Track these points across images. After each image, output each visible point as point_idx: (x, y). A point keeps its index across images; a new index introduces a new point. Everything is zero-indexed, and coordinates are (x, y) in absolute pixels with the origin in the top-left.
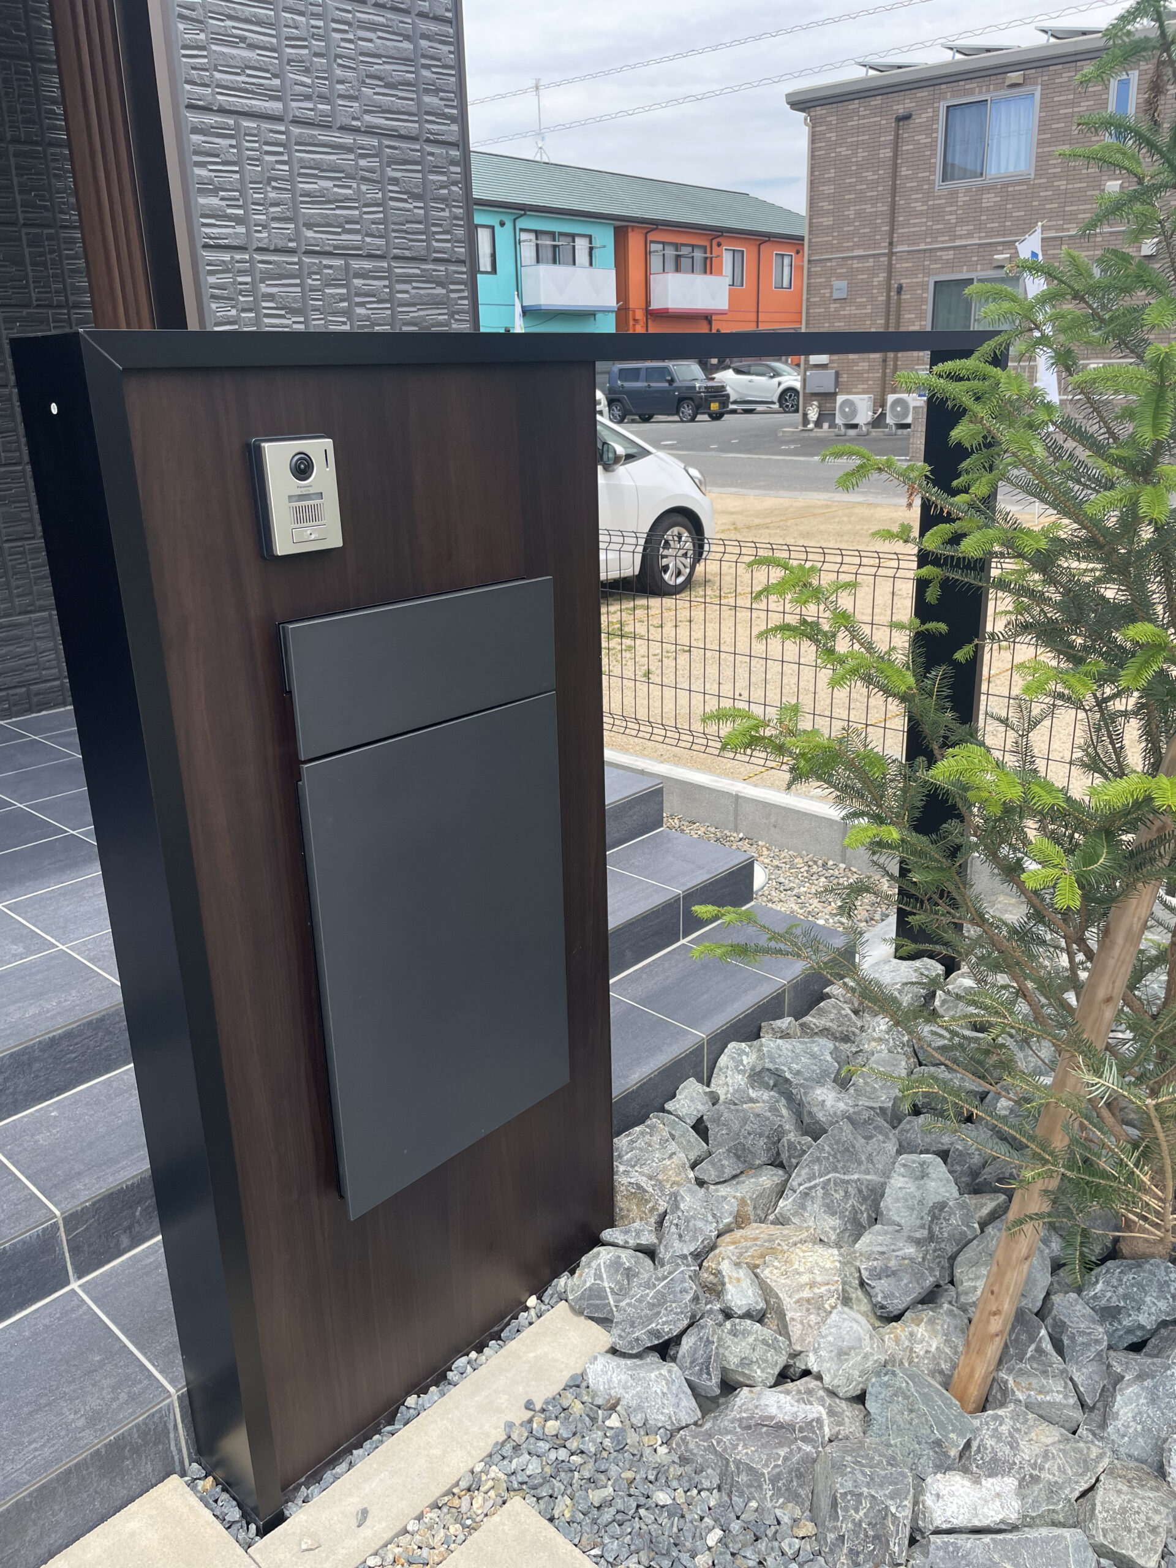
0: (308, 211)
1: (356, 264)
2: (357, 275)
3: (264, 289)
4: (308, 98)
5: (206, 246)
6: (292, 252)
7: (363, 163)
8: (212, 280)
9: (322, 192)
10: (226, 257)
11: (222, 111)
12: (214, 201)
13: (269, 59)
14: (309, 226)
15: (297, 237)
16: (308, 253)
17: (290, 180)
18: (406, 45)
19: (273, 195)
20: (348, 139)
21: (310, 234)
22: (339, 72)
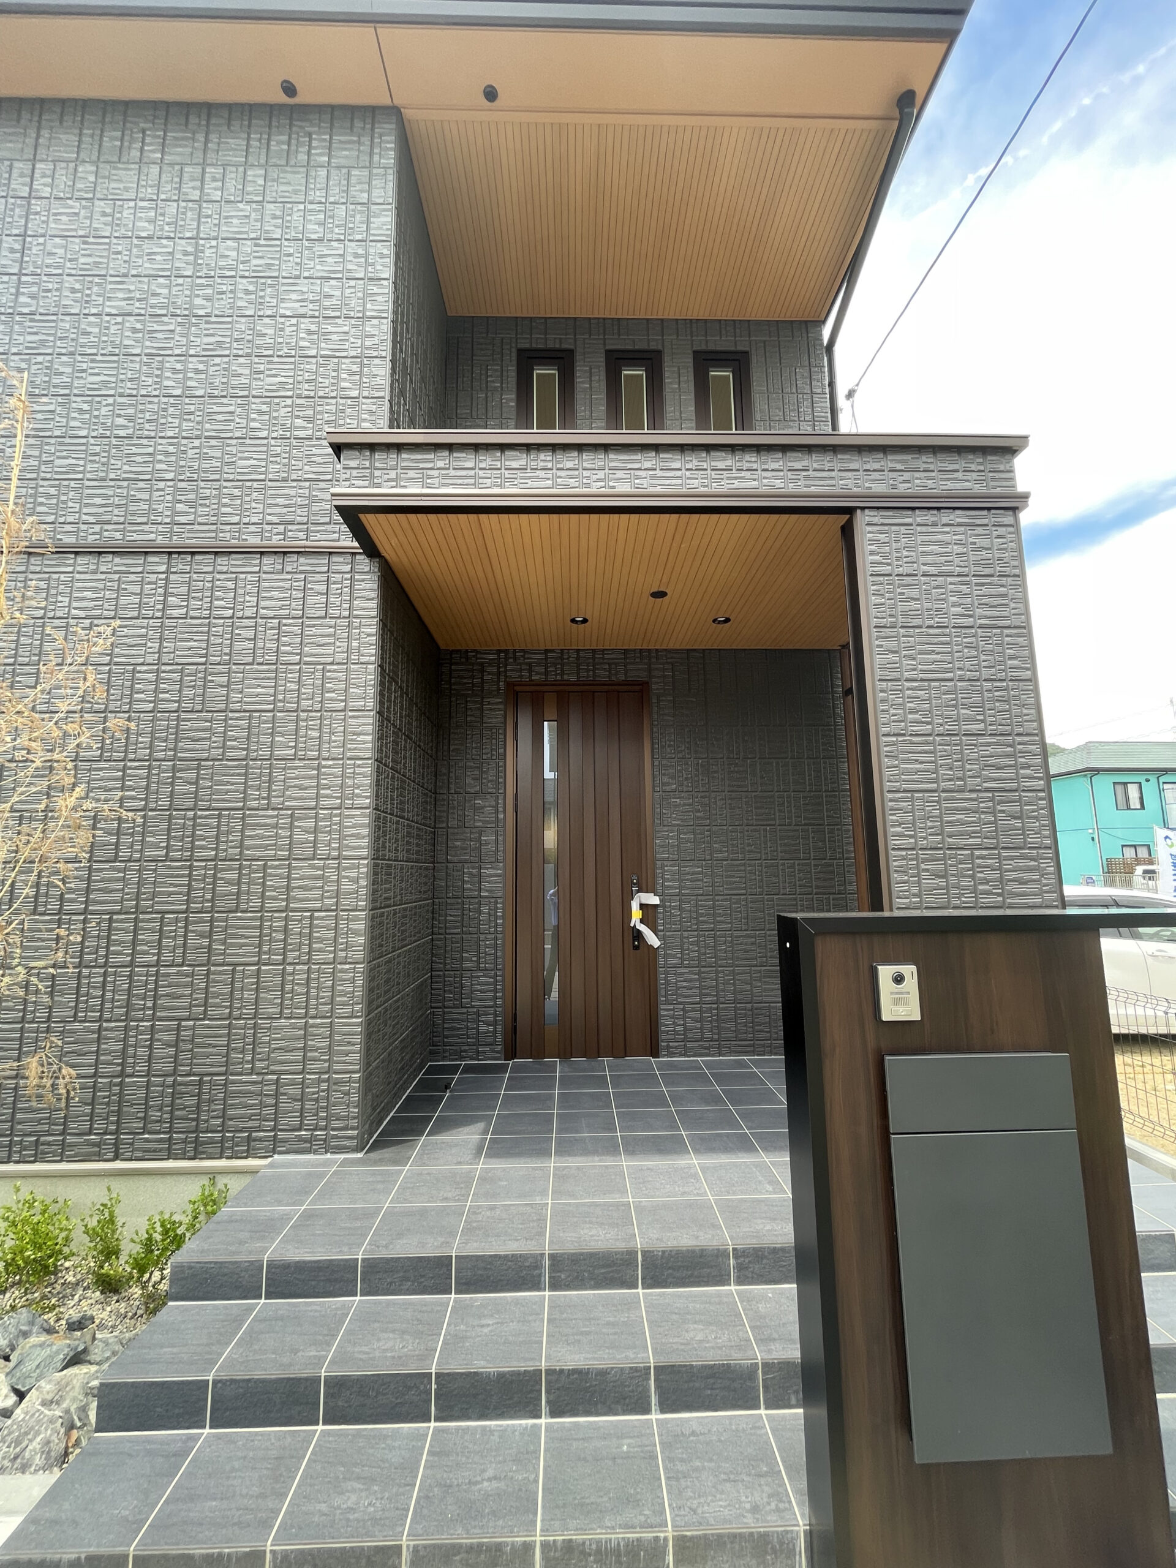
0: (948, 829)
1: (977, 853)
2: (978, 858)
3: (923, 866)
4: (950, 780)
5: (893, 849)
6: (940, 849)
7: (982, 805)
8: (895, 864)
9: (958, 821)
10: (904, 853)
11: (905, 791)
12: (899, 829)
13: (932, 766)
14: (950, 836)
15: (943, 841)
16: (949, 849)
17: (940, 816)
18: (1009, 749)
19: (930, 824)
20: (974, 795)
21: (950, 840)
22: (968, 767)
